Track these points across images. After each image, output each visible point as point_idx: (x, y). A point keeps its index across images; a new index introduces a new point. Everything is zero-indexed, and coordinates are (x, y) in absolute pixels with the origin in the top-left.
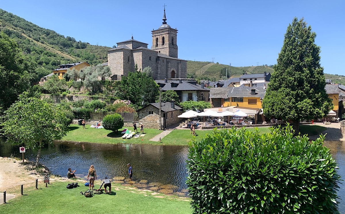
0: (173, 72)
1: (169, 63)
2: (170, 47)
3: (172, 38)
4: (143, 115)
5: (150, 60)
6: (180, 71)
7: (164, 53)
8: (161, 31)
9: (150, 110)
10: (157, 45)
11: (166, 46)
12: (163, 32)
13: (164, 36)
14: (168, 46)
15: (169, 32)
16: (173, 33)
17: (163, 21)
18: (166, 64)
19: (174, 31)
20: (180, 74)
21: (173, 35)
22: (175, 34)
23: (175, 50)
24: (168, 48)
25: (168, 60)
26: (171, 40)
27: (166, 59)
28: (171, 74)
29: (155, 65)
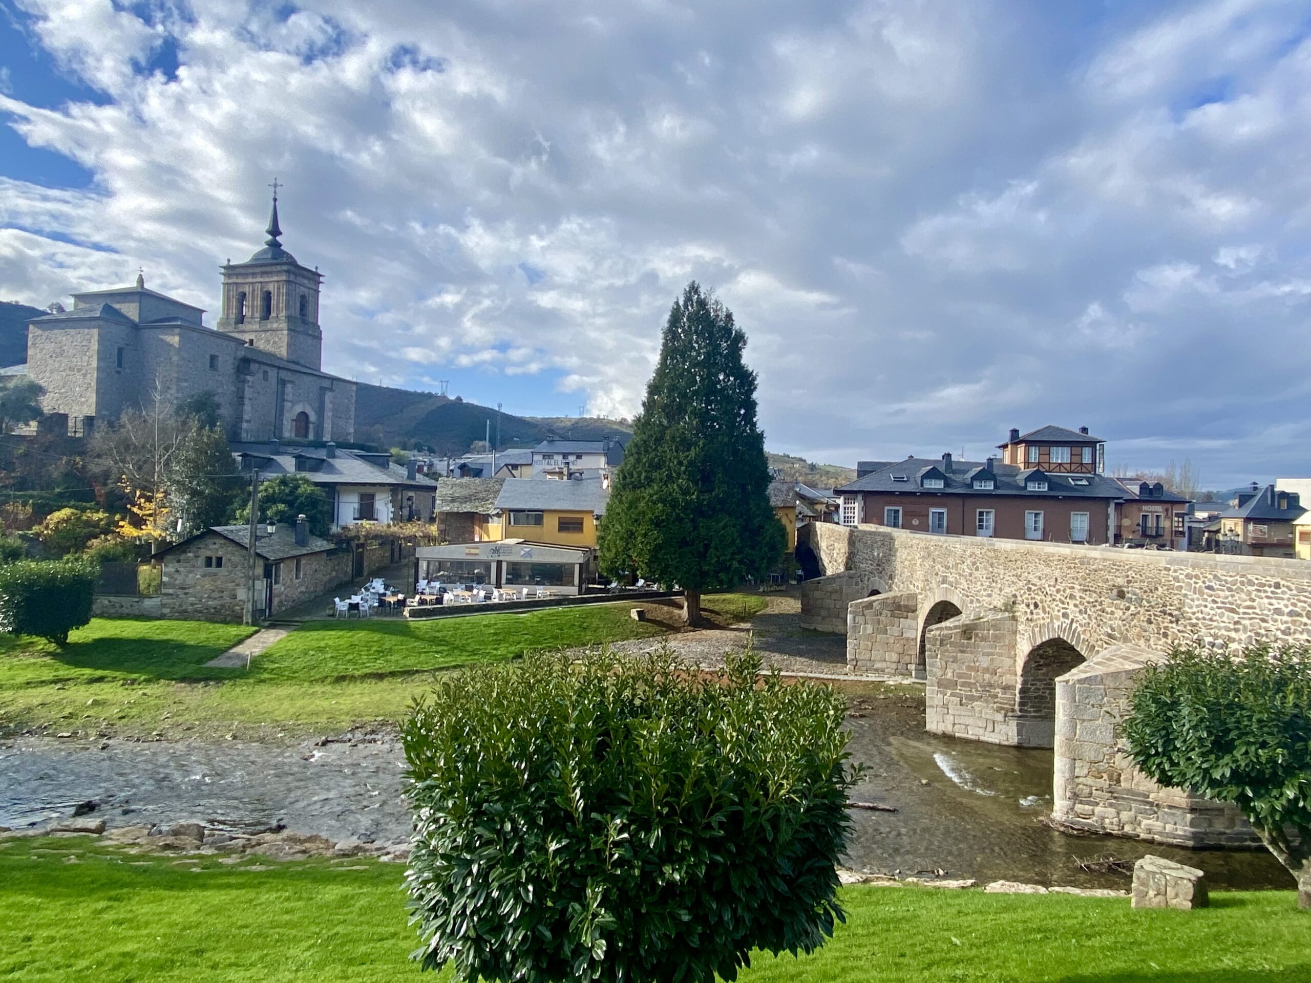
0: (304, 415)
1: (289, 386)
2: (294, 331)
3: (303, 297)
4: (181, 569)
5: (211, 366)
6: (330, 414)
7: (269, 348)
8: (258, 270)
9: (209, 554)
10: (241, 319)
11: (275, 325)
12: (264, 273)
13: (271, 287)
14: (284, 325)
15: (292, 278)
16: (306, 282)
17: (270, 237)
18: (274, 386)
19: (310, 275)
20: (328, 426)
21: (307, 290)
22: (314, 287)
23: (310, 341)
24: (285, 332)
25: (283, 375)
26: (298, 305)
27: (275, 370)
28: (294, 423)
29: (233, 389)
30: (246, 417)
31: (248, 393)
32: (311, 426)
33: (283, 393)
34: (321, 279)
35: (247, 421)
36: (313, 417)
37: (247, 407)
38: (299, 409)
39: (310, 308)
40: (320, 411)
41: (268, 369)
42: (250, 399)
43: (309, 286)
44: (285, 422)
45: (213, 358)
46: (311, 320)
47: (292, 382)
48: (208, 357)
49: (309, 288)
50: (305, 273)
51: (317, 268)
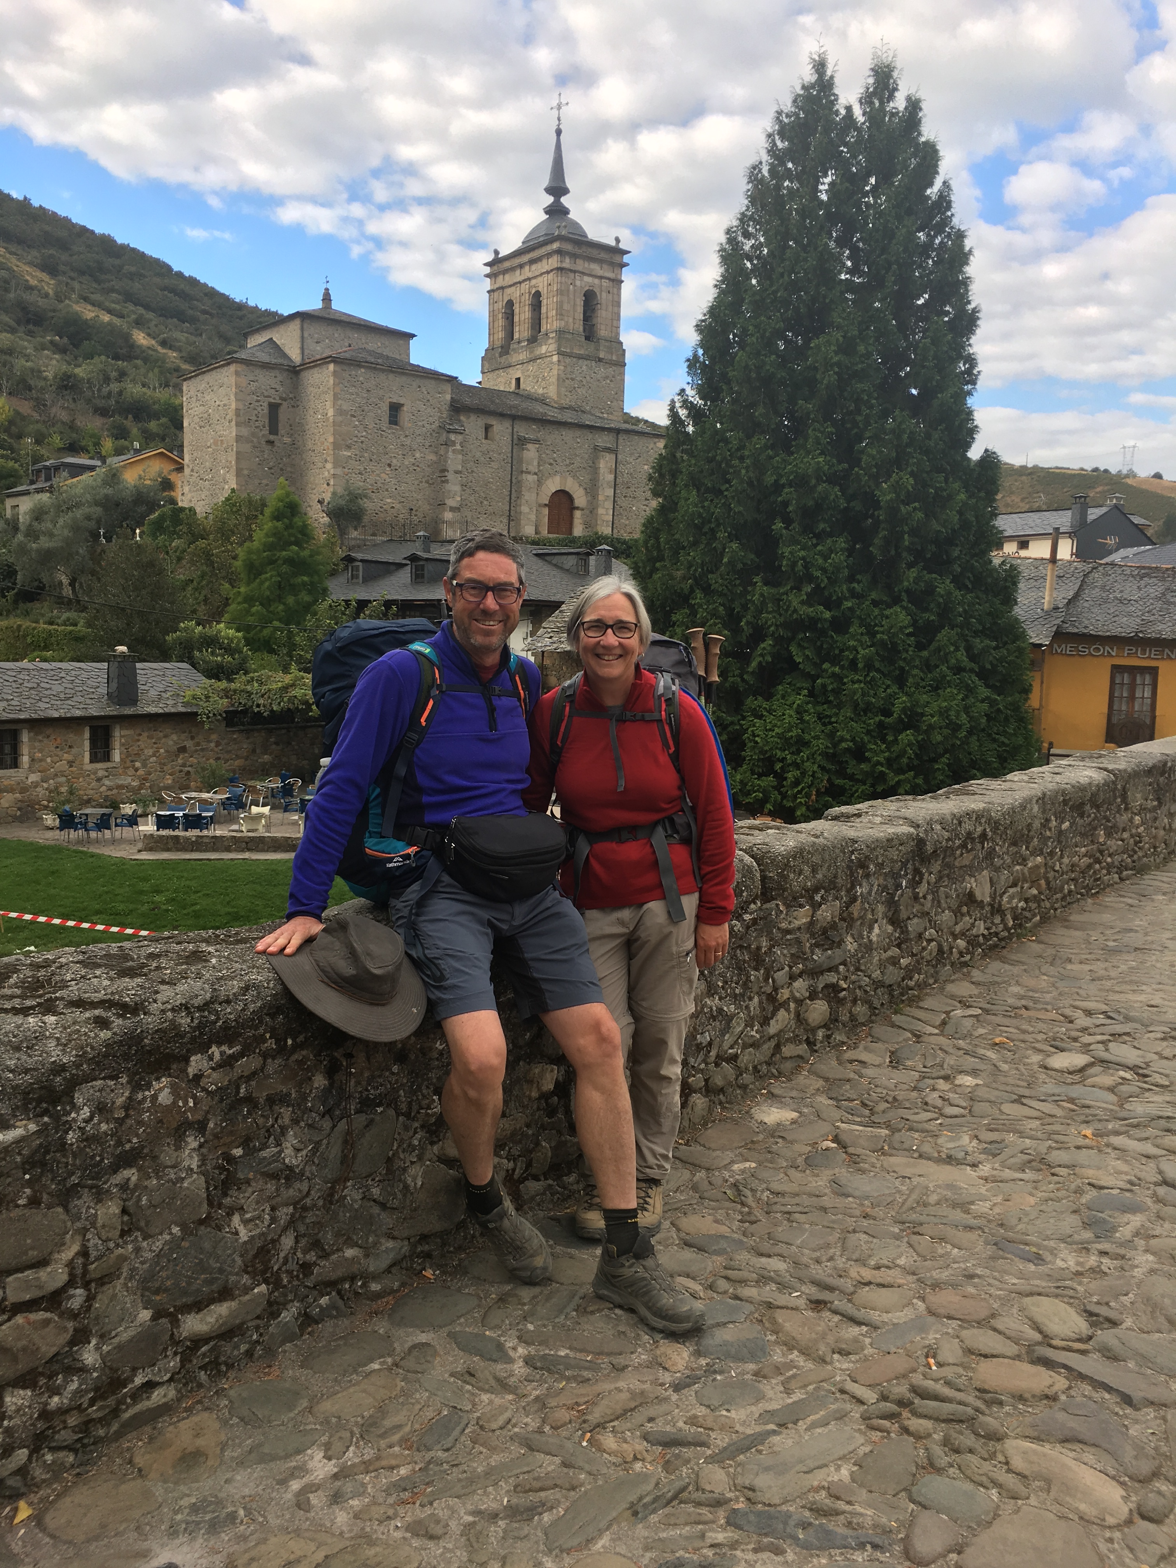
0: (563, 496)
1: (533, 448)
2: (571, 355)
3: (590, 295)
5: (392, 421)
6: (609, 491)
7: (538, 390)
8: (526, 258)
10: (508, 344)
11: (545, 349)
12: (532, 262)
13: (541, 284)
14: (554, 347)
15: (567, 263)
16: (595, 268)
17: (550, 199)
18: (506, 449)
19: (603, 255)
20: (605, 512)
21: (597, 281)
22: (611, 275)
23: (602, 371)
24: (555, 358)
25: (522, 430)
26: (580, 309)
27: (507, 424)
28: (546, 511)
29: (432, 457)
30: (451, 503)
31: (454, 461)
32: (577, 514)
33: (521, 461)
34: (626, 259)
35: (452, 509)
36: (580, 499)
37: (454, 486)
38: (553, 485)
39: (602, 315)
40: (592, 490)
41: (492, 421)
42: (456, 472)
43: (600, 273)
44: (525, 509)
45: (395, 409)
46: (603, 332)
47: (536, 441)
48: (386, 408)
49: (601, 278)
50: (594, 253)
51: (618, 240)
